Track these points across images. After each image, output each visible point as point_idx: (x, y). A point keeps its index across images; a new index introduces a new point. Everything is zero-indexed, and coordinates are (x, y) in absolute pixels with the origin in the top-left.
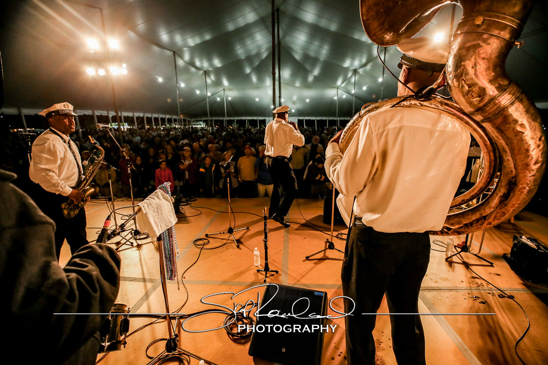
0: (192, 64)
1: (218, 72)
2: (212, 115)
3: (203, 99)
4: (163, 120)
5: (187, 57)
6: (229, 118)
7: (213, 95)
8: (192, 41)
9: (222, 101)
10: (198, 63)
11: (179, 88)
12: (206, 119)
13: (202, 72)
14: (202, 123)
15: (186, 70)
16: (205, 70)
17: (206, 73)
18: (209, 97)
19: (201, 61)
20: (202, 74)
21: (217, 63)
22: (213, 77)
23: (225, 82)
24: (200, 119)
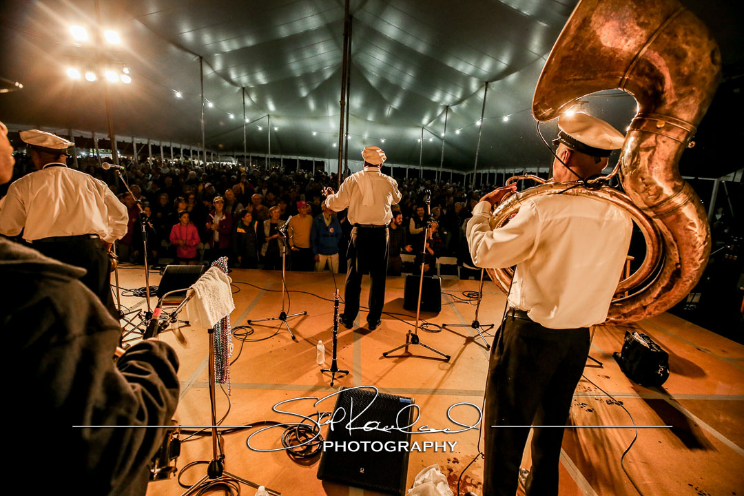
0: (226, 76)
1: (261, 90)
2: (249, 150)
3: (239, 126)
4: (177, 151)
5: (218, 65)
6: (273, 156)
7: (253, 121)
8: (227, 46)
9: (265, 131)
10: (233, 76)
11: (205, 109)
12: (240, 154)
13: (239, 88)
14: (233, 159)
15: (215, 83)
16: (244, 86)
17: (245, 91)
18: (247, 124)
19: (238, 73)
20: (239, 91)
21: (261, 78)
22: (254, 97)
23: (271, 106)
24: (231, 154)
